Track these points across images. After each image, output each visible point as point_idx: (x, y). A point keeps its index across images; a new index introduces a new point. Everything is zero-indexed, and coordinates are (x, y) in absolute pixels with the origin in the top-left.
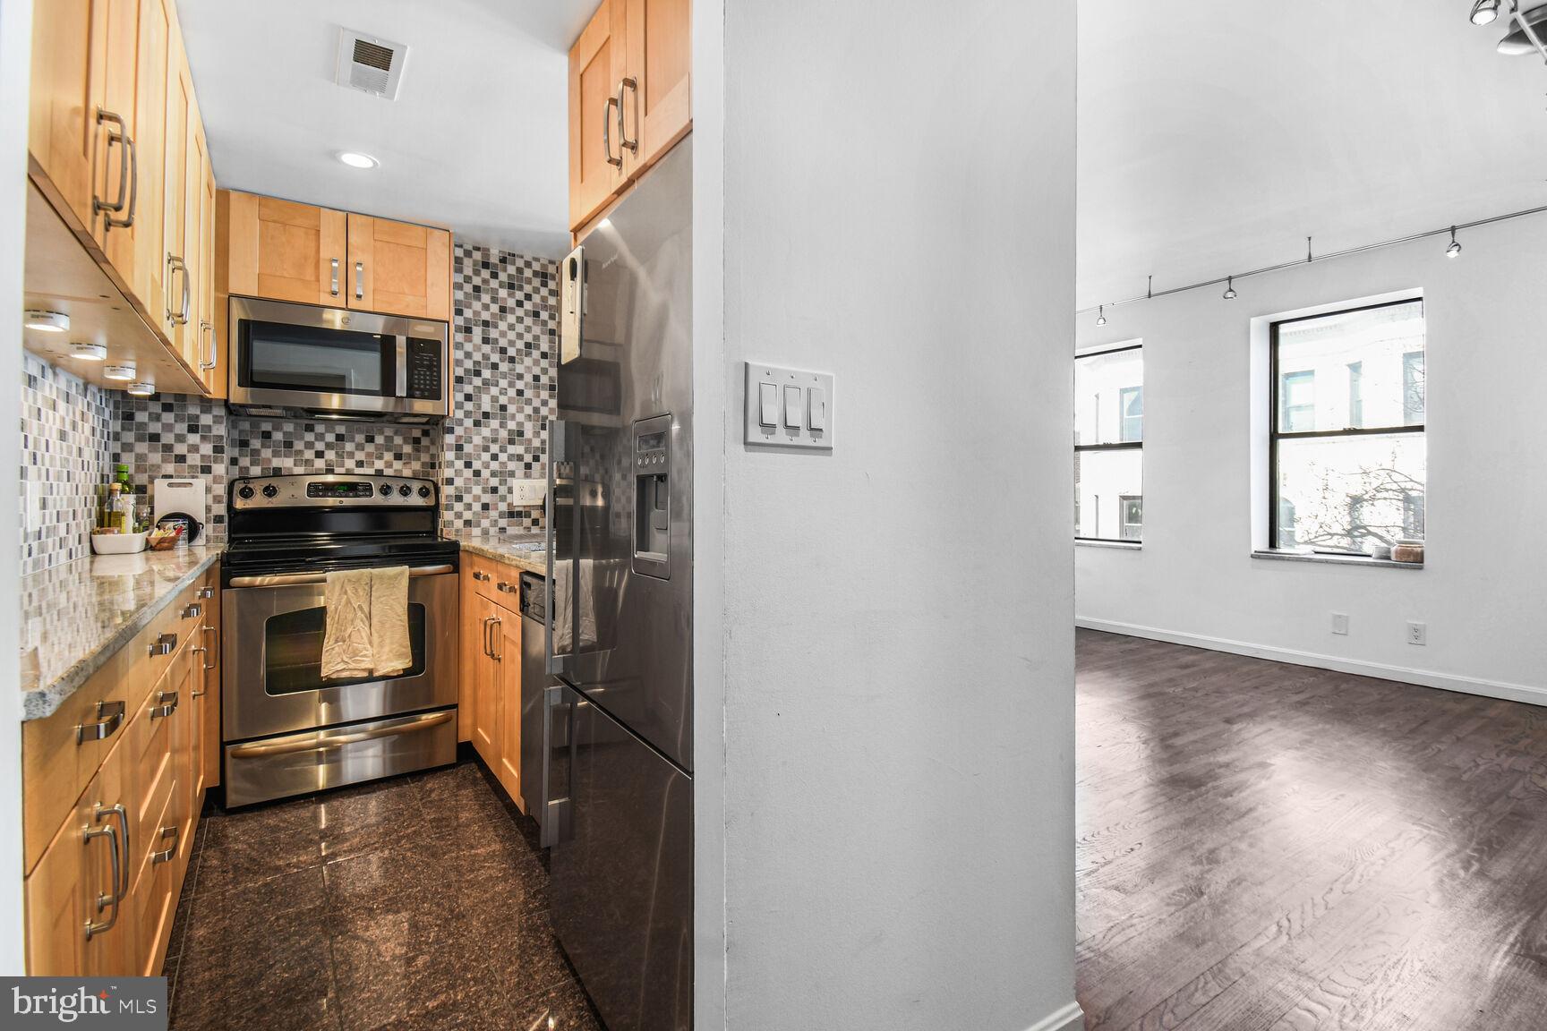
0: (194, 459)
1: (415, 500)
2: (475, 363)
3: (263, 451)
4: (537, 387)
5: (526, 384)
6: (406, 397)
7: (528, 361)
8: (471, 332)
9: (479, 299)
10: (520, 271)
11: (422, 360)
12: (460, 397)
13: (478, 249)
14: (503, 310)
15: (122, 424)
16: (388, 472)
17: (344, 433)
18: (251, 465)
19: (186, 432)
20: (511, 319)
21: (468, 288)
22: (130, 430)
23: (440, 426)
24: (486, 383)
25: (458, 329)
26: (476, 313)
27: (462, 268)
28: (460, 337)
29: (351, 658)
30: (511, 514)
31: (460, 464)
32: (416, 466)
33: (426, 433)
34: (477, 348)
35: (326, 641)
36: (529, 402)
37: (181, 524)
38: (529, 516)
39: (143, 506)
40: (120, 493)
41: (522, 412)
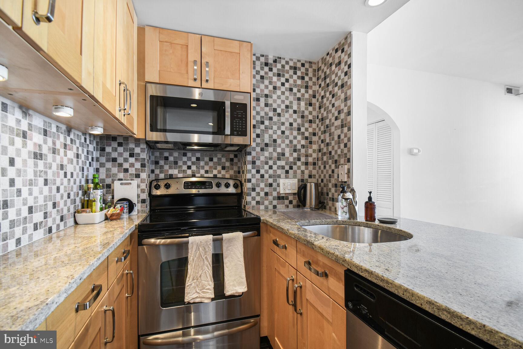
0: (132, 171)
1: (231, 190)
2: (261, 117)
3: (165, 166)
4: (291, 129)
5: (286, 128)
6: (230, 135)
7: (287, 115)
8: (259, 101)
9: (263, 83)
10: (283, 66)
11: (237, 114)
12: (255, 135)
13: (263, 56)
14: (275, 88)
15: (100, 153)
16: (219, 176)
17: (200, 156)
18: (160, 173)
19: (128, 157)
20: (279, 92)
21: (258, 77)
22: (104, 156)
23: (243, 152)
24: (266, 128)
25: (254, 99)
26: (262, 91)
27: (255, 66)
28: (255, 104)
29: (201, 290)
30: (279, 198)
31: (254, 171)
32: (232, 172)
33: (236, 156)
34: (262, 109)
35: (188, 279)
36: (287, 137)
37: (126, 205)
38: (288, 199)
39: (107, 195)
40: (94, 189)
41: (284, 143)
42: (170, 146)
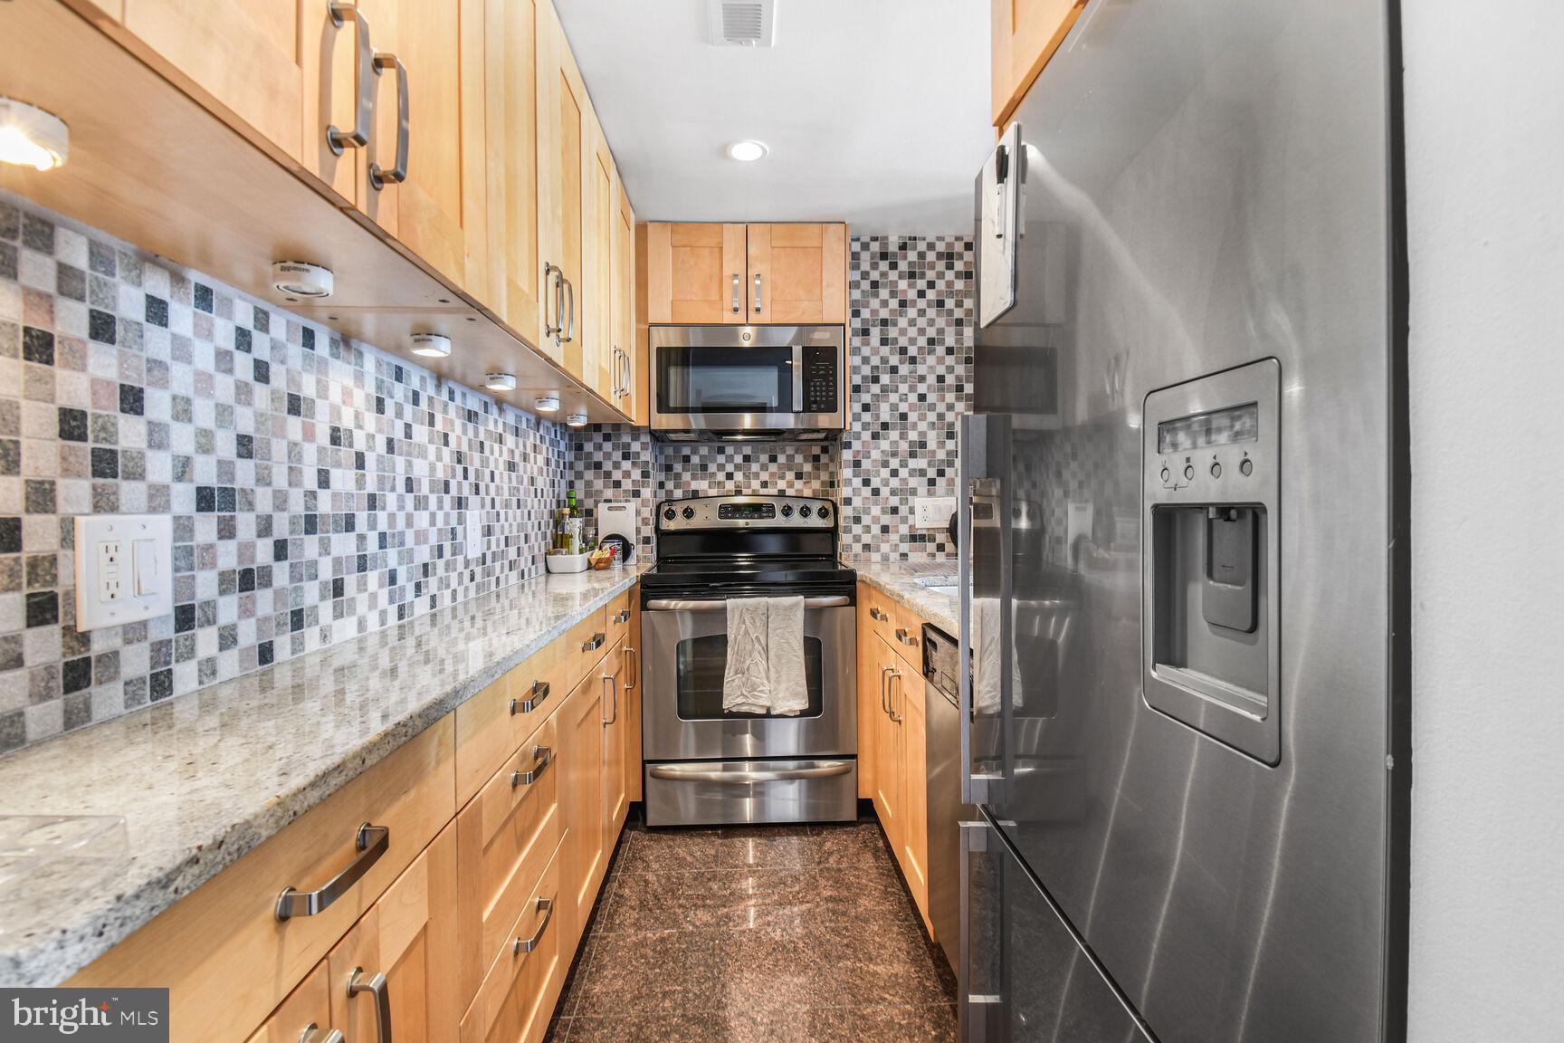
0: (627, 485)
1: (815, 521)
2: (873, 368)
3: (684, 474)
4: (941, 390)
5: (929, 387)
6: (803, 411)
7: (931, 360)
8: (869, 334)
9: (876, 295)
10: (922, 255)
11: (818, 369)
12: (857, 408)
13: (875, 239)
14: (903, 304)
15: (575, 454)
16: (790, 492)
17: (750, 453)
18: (675, 488)
19: (620, 459)
20: (912, 312)
21: (866, 285)
22: (581, 460)
23: (838, 441)
24: (884, 389)
25: (855, 333)
26: (874, 312)
27: (859, 263)
28: (857, 341)
29: (749, 692)
30: (913, 538)
31: (857, 482)
32: (816, 485)
33: (825, 450)
34: (875, 351)
35: (727, 671)
36: (932, 407)
37: (617, 545)
38: (934, 540)
39: (589, 528)
40: (570, 517)
41: (925, 419)
42: (692, 436)
